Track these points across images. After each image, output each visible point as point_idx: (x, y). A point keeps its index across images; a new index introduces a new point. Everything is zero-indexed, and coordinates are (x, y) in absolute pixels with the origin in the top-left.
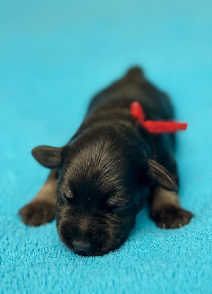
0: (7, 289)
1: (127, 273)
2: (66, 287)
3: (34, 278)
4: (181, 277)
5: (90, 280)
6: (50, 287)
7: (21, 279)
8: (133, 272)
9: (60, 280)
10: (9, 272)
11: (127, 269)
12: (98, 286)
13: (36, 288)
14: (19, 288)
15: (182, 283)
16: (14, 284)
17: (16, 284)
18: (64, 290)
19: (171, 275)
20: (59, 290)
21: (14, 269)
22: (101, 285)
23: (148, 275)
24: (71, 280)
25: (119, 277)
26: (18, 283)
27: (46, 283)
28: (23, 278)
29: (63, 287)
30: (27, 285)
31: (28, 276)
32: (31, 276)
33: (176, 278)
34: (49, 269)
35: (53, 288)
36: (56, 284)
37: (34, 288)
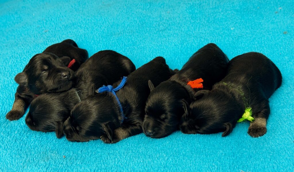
0: (99, 164)
1: (149, 157)
2: (123, 162)
3: (109, 159)
4: (170, 160)
5: (134, 160)
6: (116, 163)
7: (104, 160)
8: (152, 157)
9: (121, 160)
10: (99, 157)
11: (149, 156)
12: (137, 162)
13: (111, 163)
14: (104, 163)
15: (170, 162)
16: (102, 161)
17: (102, 162)
18: (122, 164)
19: (167, 159)
20: (120, 164)
21: (101, 156)
22: (138, 162)
23: (158, 158)
24: (125, 160)
25: (146, 159)
26: (103, 162)
27: (115, 161)
28: (105, 160)
29: (122, 163)
30: (107, 162)
31: (107, 158)
32: (108, 158)
33: (168, 160)
34: (116, 155)
35: (118, 163)
36: (119, 162)
37: (110, 163)
